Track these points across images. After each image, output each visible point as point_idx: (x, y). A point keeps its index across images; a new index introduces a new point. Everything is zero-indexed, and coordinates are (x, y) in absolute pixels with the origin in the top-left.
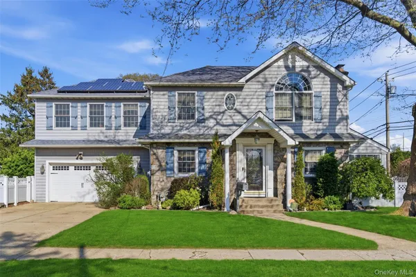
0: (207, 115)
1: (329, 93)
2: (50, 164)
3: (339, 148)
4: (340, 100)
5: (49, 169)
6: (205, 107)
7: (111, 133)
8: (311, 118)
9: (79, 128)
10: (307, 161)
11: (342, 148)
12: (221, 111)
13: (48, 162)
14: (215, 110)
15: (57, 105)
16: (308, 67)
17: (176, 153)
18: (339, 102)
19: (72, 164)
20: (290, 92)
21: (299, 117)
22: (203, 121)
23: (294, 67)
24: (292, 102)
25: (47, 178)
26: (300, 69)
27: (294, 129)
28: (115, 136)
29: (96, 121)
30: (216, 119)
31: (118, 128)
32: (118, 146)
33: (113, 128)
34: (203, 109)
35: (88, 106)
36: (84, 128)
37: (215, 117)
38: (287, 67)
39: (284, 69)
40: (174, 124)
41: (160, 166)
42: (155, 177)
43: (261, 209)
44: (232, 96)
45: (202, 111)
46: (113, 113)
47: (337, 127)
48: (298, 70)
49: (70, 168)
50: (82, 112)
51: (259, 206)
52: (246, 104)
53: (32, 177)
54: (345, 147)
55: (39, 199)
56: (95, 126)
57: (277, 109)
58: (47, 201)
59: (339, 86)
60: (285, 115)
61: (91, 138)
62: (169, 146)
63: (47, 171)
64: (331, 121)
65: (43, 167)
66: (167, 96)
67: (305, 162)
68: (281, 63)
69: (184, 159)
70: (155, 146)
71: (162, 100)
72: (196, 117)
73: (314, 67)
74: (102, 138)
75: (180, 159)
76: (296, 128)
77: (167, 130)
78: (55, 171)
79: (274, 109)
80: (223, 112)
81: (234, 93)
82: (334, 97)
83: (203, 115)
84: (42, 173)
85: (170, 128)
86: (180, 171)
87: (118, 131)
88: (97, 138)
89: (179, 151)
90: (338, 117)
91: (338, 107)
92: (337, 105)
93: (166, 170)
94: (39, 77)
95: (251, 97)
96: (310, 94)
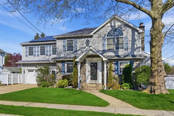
0: (78, 49)
1: (131, 36)
2: (27, 70)
3: (136, 61)
4: (136, 39)
5: (26, 71)
6: (77, 45)
7: (47, 57)
8: (123, 48)
9: (37, 56)
10: (121, 67)
11: (137, 61)
12: (84, 47)
13: (26, 69)
14: (81, 47)
15: (29, 47)
16: (121, 25)
17: (66, 65)
18: (136, 40)
19: (34, 70)
20: (113, 37)
21: (117, 48)
22: (77, 51)
23: (115, 26)
24: (114, 41)
25: (26, 75)
26: (117, 27)
27: (114, 53)
28: (49, 58)
29: (43, 53)
30: (81, 50)
31: (50, 55)
32: (48, 62)
33: (48, 55)
34: (76, 46)
35: (40, 47)
36: (38, 56)
37: (81, 49)
38: (111, 26)
39: (110, 27)
40: (65, 53)
41: (60, 70)
42: (57, 74)
43: (91, 88)
44: (88, 40)
45: (76, 47)
46: (48, 50)
47: (135, 52)
48: (116, 27)
49: (34, 71)
50: (37, 50)
51: (91, 87)
52: (94, 43)
53: (21, 74)
54: (139, 61)
55: (23, 83)
56: (42, 55)
57: (107, 45)
58: (26, 84)
59: (136, 33)
60: (111, 47)
61: (40, 60)
62: (63, 62)
63: (26, 72)
64: (132, 49)
65: (24, 71)
66: (62, 42)
67: (120, 68)
68: (109, 24)
69: (69, 67)
70: (58, 62)
71: (60, 43)
72: (74, 50)
73: (124, 25)
74: (44, 59)
75: (68, 67)
76: (116, 53)
77: (62, 56)
78: (29, 72)
79: (106, 45)
80: (85, 47)
81: (89, 39)
82: (133, 38)
83: (76, 49)
84: (24, 73)
85: (64, 55)
86: (68, 72)
87: (50, 56)
88: (42, 59)
89: (67, 64)
90: (135, 47)
91: (135, 43)
92: (135, 42)
93: (62, 72)
94: (41, 37)
95: (96, 40)
96: (123, 37)
